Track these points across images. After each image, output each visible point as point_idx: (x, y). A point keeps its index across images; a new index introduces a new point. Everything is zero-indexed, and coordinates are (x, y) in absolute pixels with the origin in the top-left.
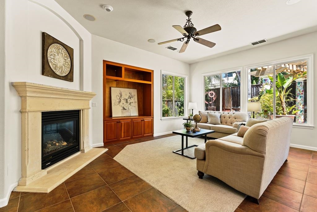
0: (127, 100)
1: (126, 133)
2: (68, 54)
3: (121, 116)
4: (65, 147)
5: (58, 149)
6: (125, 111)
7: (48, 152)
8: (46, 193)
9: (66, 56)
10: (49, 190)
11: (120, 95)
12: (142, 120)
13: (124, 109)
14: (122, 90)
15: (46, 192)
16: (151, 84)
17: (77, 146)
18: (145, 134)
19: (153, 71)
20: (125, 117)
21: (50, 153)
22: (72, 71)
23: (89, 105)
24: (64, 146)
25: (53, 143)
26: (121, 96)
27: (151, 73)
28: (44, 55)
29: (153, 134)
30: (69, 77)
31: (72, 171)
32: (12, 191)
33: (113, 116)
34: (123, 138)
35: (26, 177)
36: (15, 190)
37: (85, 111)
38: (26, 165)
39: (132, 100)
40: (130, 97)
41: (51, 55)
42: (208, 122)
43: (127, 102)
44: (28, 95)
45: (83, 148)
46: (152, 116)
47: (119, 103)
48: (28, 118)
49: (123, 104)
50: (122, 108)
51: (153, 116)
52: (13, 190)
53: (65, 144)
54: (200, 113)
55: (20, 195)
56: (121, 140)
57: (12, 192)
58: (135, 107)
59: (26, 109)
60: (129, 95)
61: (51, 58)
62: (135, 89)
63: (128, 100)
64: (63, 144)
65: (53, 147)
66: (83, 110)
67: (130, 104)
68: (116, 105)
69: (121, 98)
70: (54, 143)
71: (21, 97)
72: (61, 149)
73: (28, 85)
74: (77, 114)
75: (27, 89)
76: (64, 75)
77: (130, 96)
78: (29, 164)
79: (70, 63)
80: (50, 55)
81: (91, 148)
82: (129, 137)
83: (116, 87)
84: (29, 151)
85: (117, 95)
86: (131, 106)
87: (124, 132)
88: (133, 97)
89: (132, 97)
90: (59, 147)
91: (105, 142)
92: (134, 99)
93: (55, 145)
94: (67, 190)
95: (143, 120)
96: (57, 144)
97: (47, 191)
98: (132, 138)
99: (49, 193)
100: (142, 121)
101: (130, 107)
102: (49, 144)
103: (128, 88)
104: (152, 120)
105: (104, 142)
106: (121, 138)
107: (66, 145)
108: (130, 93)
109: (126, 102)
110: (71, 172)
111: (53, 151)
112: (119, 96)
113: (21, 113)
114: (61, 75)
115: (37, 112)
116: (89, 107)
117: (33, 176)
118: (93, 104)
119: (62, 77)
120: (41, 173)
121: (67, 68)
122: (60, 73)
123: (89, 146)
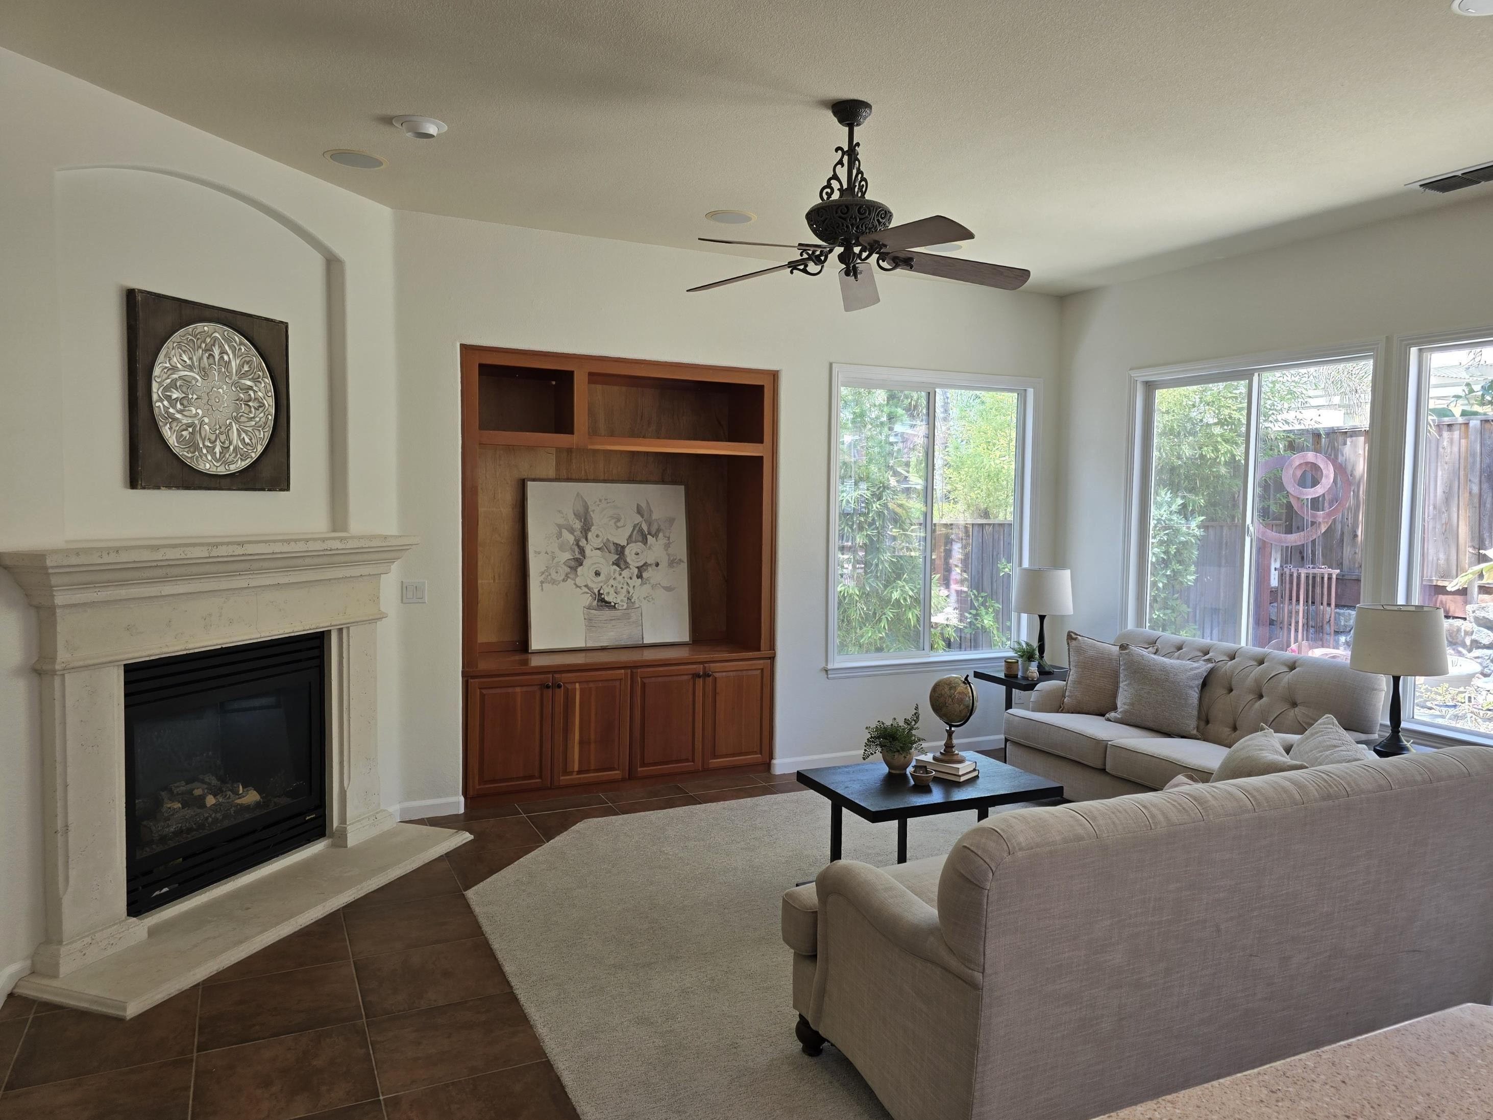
0: (620, 550)
1: (593, 746)
2: (257, 359)
3: (581, 644)
4: (247, 816)
5: (216, 821)
6: (607, 613)
7: (163, 839)
8: (120, 1020)
9: (246, 368)
10: (132, 1010)
11: (578, 525)
12: (696, 676)
13: (603, 602)
14: (593, 491)
15: (120, 1013)
16: (760, 459)
17: (309, 812)
18: (715, 756)
19: (774, 376)
20: (603, 649)
21: (172, 844)
22: (284, 435)
23: (375, 599)
24: (246, 808)
25: (190, 792)
26: (586, 530)
27: (760, 388)
28: (136, 398)
29: (771, 756)
30: (266, 471)
31: (247, 939)
32: (8, 990)
33: (536, 644)
34: (579, 772)
35: (60, 942)
36: (19, 991)
37: (355, 636)
38: (61, 892)
39: (655, 550)
40: (641, 531)
41: (173, 385)
42: (1115, 708)
43: (620, 562)
44: (60, 599)
45: (343, 820)
46: (764, 652)
47: (574, 569)
48: (64, 696)
49: (597, 574)
50: (587, 599)
51: (772, 646)
52: (14, 988)
53: (251, 797)
54: (1074, 643)
55: (33, 1011)
56: (567, 787)
57: (11, 995)
58: (668, 589)
59: (53, 659)
60: (638, 519)
61: (169, 398)
62: (674, 482)
63: (627, 551)
64: (239, 801)
65: (188, 812)
66: (340, 631)
67: (640, 576)
68: (554, 582)
69: (583, 543)
70: (198, 792)
71: (38, 608)
72: (226, 823)
73: (52, 567)
74: (316, 653)
75: (54, 580)
76: (240, 465)
77: (645, 527)
78: (70, 890)
79: (270, 403)
80: (166, 389)
81: (390, 823)
82: (612, 769)
83: (557, 479)
84: (71, 835)
85: (560, 527)
86: (647, 587)
87: (581, 742)
88: (658, 531)
89: (654, 530)
90: (219, 816)
91: (471, 793)
92: (667, 546)
93: (200, 802)
94: (200, 1018)
95: (706, 675)
96: (210, 800)
97: (125, 1009)
98: (631, 776)
99: (131, 1019)
100: (700, 682)
101: (640, 591)
102: (173, 797)
103: (631, 480)
104: (767, 673)
105: (465, 793)
106: (566, 772)
107: (258, 805)
108: (639, 511)
109: (616, 563)
110: (241, 942)
111: (189, 830)
112: (572, 531)
113: (40, 674)
114: (222, 470)
115: (103, 666)
116: (383, 609)
117: (88, 940)
118: (404, 589)
119: (228, 480)
120: (122, 930)
121: (253, 429)
122: (217, 461)
123: (377, 813)
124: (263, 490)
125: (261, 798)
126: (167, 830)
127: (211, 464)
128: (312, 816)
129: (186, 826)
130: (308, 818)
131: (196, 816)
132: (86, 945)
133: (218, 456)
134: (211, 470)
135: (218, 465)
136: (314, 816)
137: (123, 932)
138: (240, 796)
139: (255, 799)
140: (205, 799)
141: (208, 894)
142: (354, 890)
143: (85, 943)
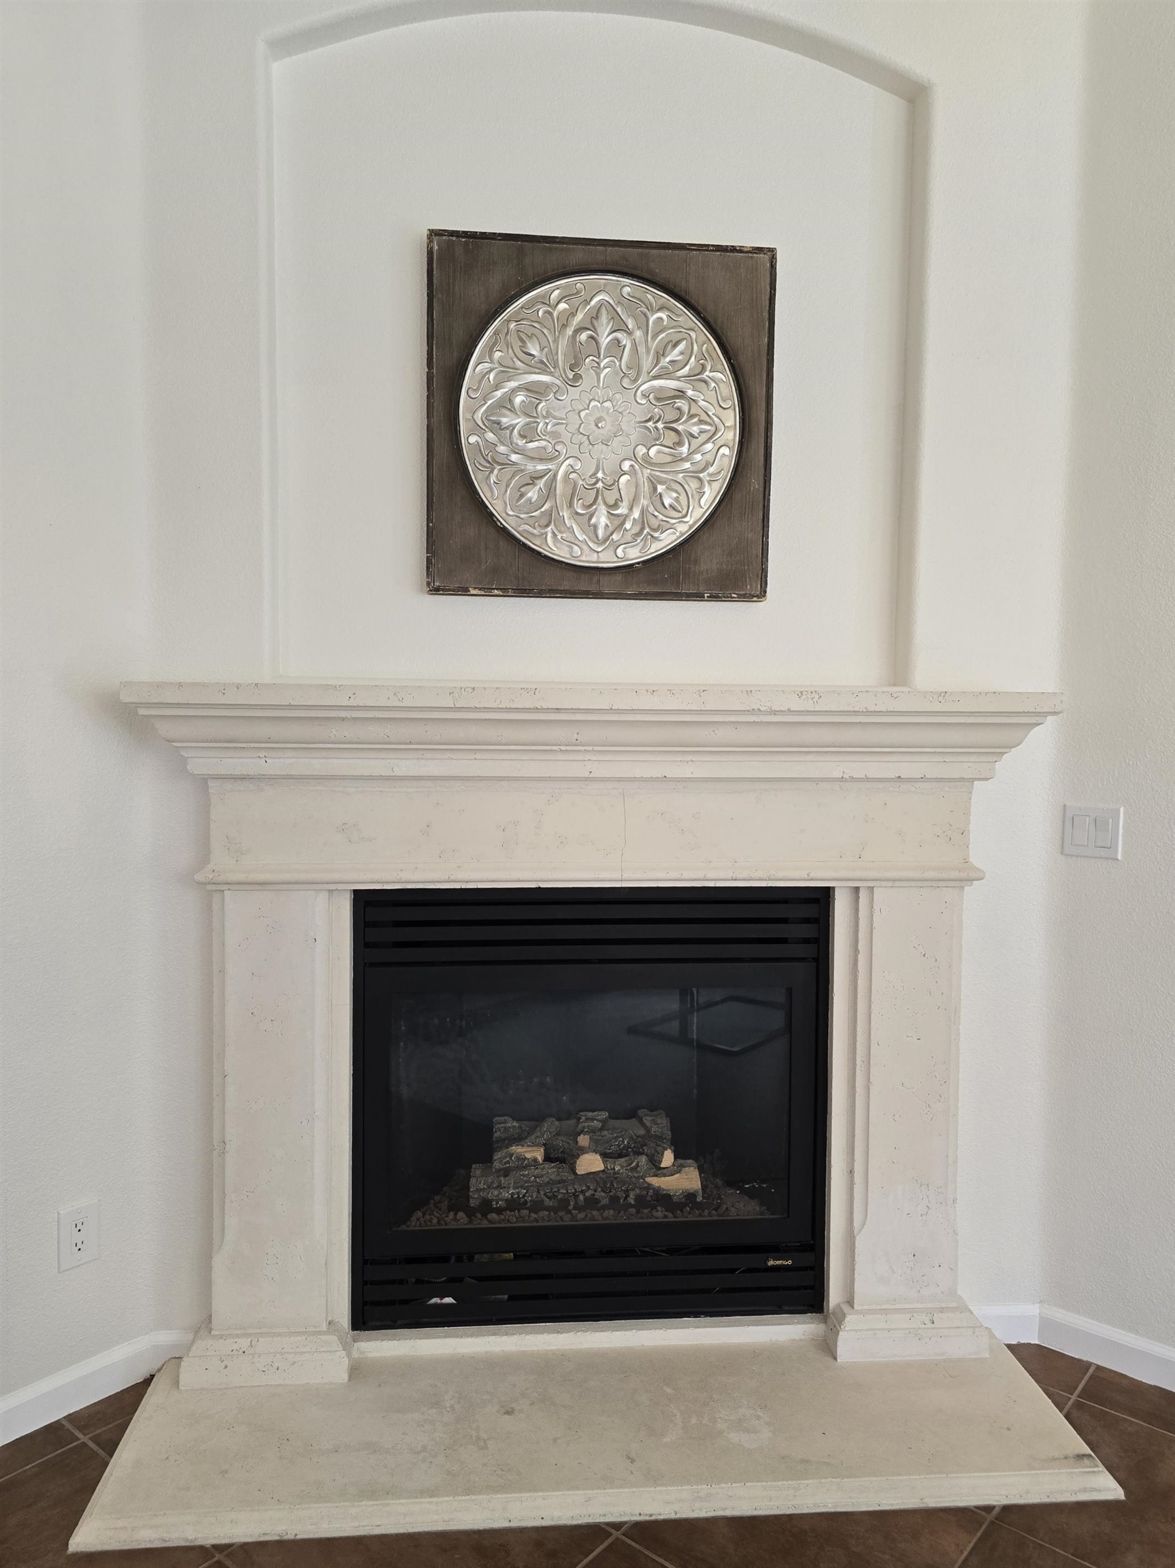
2: (698, 335)
4: (659, 1214)
7: (486, 1206)
9: (671, 355)
17: (775, 1251)
22: (757, 486)
23: (954, 835)
24: (663, 1198)
30: (709, 562)
38: (214, 1248)
44: (198, 764)
45: (849, 1294)
48: (223, 928)
53: (685, 1180)
61: (495, 427)
64: (655, 1181)
65: (551, 1171)
70: (584, 1140)
78: (225, 1249)
79: (727, 422)
84: (229, 1159)
93: (573, 1159)
96: (590, 1163)
107: (691, 1200)
111: (537, 1206)
114: (606, 559)
115: (296, 887)
116: (975, 860)
117: (244, 1343)
118: (1068, 823)
119: (618, 577)
120: (304, 1350)
121: (683, 477)
122: (599, 543)
123: (942, 1310)
124: (698, 597)
125: (704, 1187)
126: (496, 1193)
127: (584, 547)
128: (785, 1263)
129: (532, 1197)
130: (771, 1263)
131: (559, 1182)
132: (235, 1352)
133: (601, 533)
134: (584, 558)
135: (599, 550)
136: (790, 1262)
137: (303, 1353)
138: (658, 1171)
139: (688, 1187)
140: (578, 1156)
141: (515, 1338)
142: (685, 1491)
143: (235, 1347)
